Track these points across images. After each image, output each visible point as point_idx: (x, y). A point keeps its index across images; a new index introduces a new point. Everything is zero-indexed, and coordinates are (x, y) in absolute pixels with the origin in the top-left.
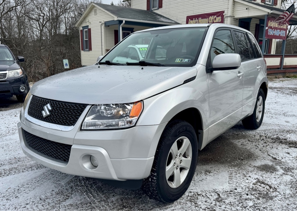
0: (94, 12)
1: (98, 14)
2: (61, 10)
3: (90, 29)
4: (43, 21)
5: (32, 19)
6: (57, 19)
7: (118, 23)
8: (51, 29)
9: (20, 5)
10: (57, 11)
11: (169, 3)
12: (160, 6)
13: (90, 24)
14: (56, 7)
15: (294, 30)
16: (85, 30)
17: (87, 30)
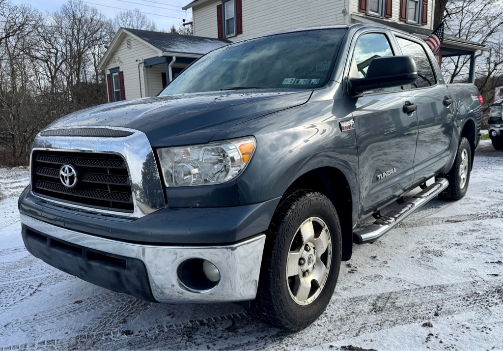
0: (126, 44)
1: (132, 47)
2: (86, 42)
3: (122, 73)
4: (56, 62)
5: (37, 58)
6: (80, 57)
7: (165, 61)
8: (71, 74)
9: (13, 36)
10: (80, 44)
11: (253, 25)
12: (239, 31)
13: (121, 63)
14: (77, 37)
15: (464, 64)
16: (114, 74)
17: (117, 74)
